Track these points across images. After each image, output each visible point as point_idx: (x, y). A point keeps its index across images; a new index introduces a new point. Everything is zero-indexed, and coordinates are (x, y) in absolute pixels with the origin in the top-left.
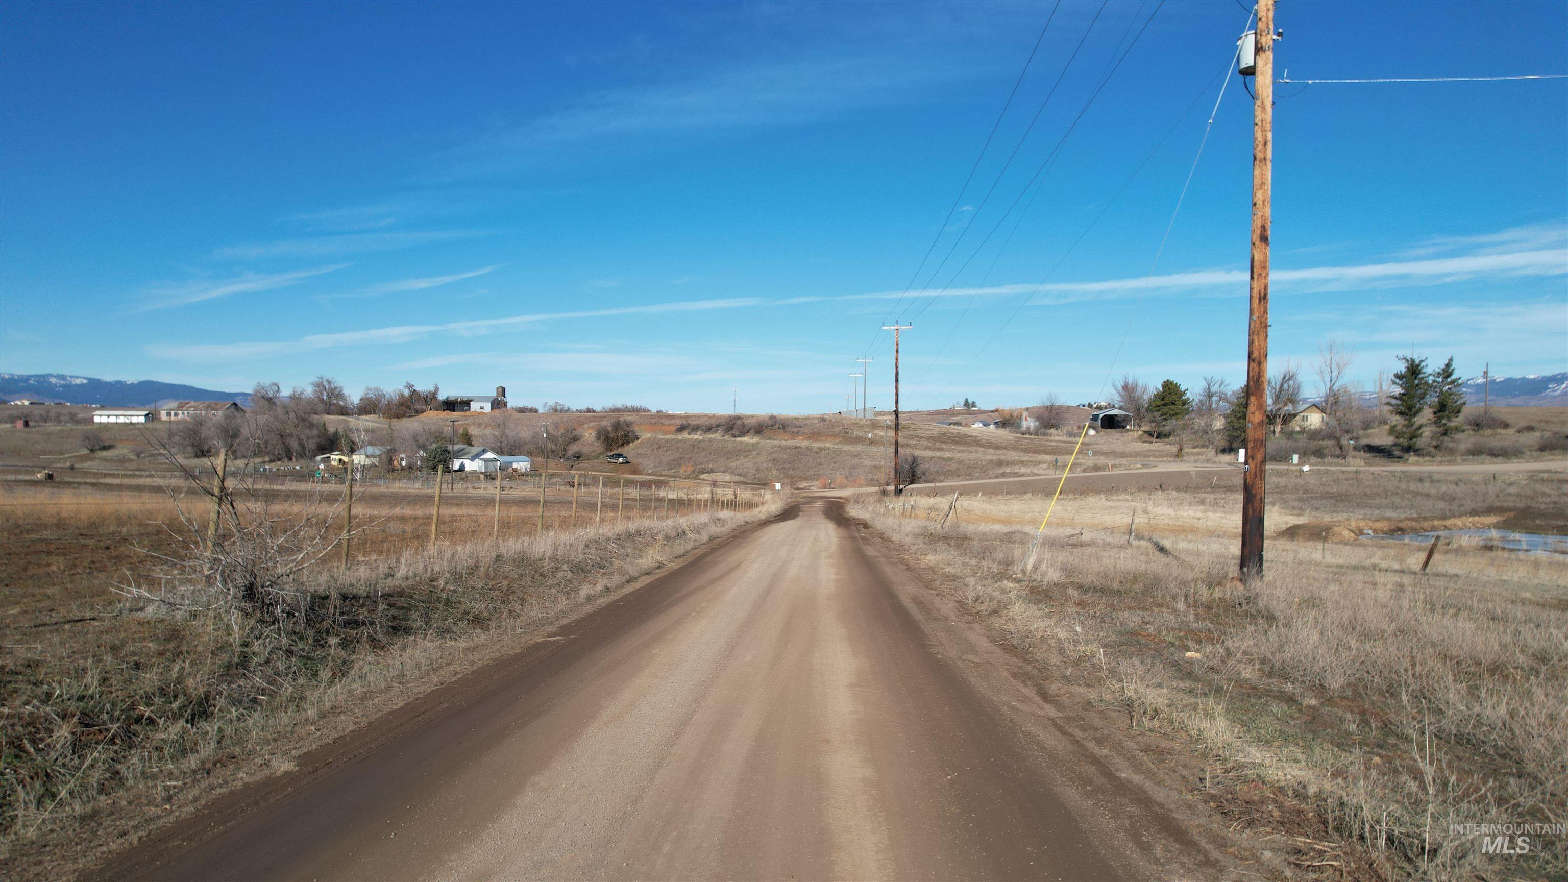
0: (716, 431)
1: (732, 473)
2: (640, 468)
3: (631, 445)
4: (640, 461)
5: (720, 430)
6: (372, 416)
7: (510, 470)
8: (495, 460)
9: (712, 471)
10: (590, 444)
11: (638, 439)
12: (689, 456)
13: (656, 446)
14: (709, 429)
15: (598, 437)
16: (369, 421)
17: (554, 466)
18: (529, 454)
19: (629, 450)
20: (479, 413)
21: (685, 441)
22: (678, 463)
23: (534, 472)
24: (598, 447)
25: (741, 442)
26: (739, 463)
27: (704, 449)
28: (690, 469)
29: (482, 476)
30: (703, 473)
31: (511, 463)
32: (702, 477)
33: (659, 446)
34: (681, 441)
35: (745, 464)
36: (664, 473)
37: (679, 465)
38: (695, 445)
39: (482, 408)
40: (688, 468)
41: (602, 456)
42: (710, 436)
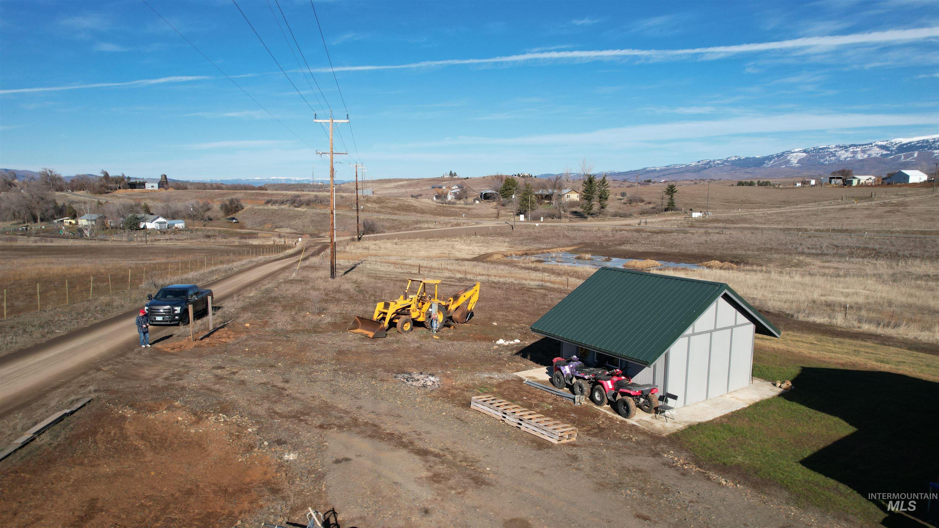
0: (286, 204)
1: (291, 228)
2: (245, 225)
3: (240, 212)
4: (245, 221)
5: (288, 203)
6: (82, 192)
7: (174, 228)
8: (165, 223)
9: (281, 227)
10: (217, 212)
11: (243, 209)
12: (270, 218)
13: (253, 213)
14: (282, 203)
15: (222, 208)
16: (81, 196)
17: (198, 225)
18: (183, 218)
19: (239, 215)
20: (151, 190)
21: (268, 210)
22: (263, 223)
23: (186, 229)
24: (221, 214)
25: (297, 211)
26: (295, 222)
27: (278, 215)
28: (270, 226)
29: (159, 232)
30: (276, 228)
31: (174, 225)
32: (276, 230)
33: (255, 213)
34: (266, 210)
35: (298, 223)
36: (257, 228)
37: (265, 223)
38: (274, 212)
39: (153, 187)
40: (268, 226)
41: (223, 219)
42: (283, 207)
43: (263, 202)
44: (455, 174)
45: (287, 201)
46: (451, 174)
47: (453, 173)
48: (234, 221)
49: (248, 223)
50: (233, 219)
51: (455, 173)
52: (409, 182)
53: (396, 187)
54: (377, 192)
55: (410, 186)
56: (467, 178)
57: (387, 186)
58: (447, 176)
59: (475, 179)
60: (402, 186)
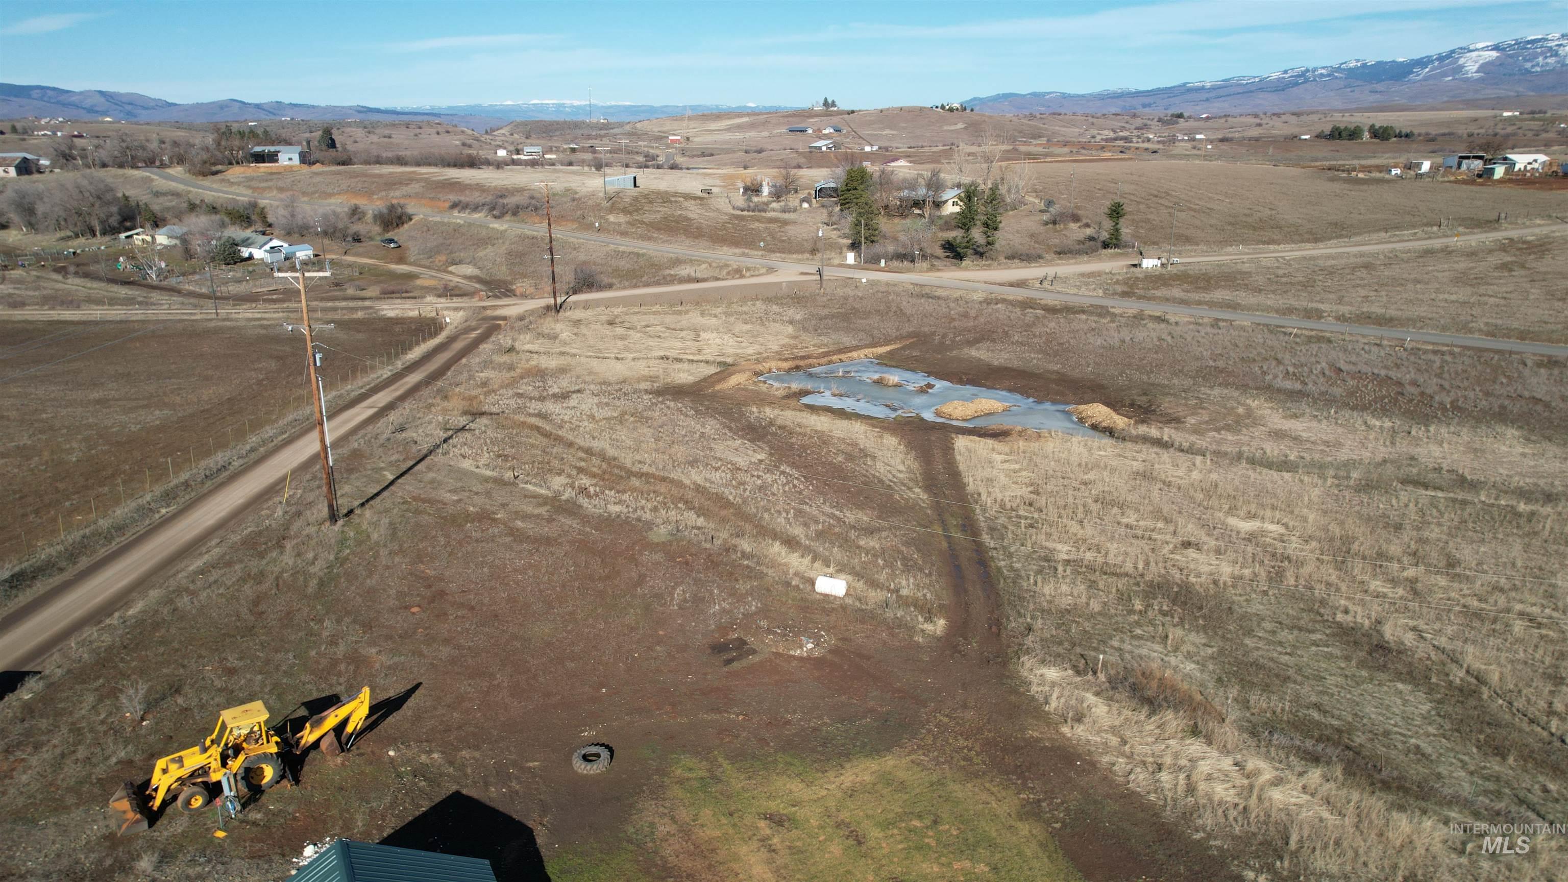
0: (481, 211)
1: (474, 265)
2: (406, 256)
3: (406, 226)
4: (408, 246)
8: (282, 249)
9: (460, 262)
10: (371, 223)
11: (411, 219)
12: (450, 241)
13: (425, 229)
14: (476, 208)
15: (379, 216)
17: (336, 251)
18: (314, 239)
19: (401, 234)
21: (449, 224)
24: (377, 228)
25: (493, 229)
28: (444, 258)
29: (269, 266)
30: (453, 264)
31: (295, 253)
32: (450, 269)
33: (428, 228)
34: (445, 224)
36: (423, 262)
37: (437, 253)
38: (458, 228)
39: (290, 159)
41: (378, 238)
42: (476, 216)
43: (447, 205)
44: (833, 104)
45: (483, 205)
46: (826, 103)
47: (830, 101)
48: (392, 245)
49: (413, 250)
50: (391, 241)
51: (833, 102)
52: (752, 118)
53: (729, 129)
54: (696, 139)
55: (752, 126)
56: (853, 112)
57: (714, 126)
58: (819, 108)
59: (868, 113)
60: (739, 127)
